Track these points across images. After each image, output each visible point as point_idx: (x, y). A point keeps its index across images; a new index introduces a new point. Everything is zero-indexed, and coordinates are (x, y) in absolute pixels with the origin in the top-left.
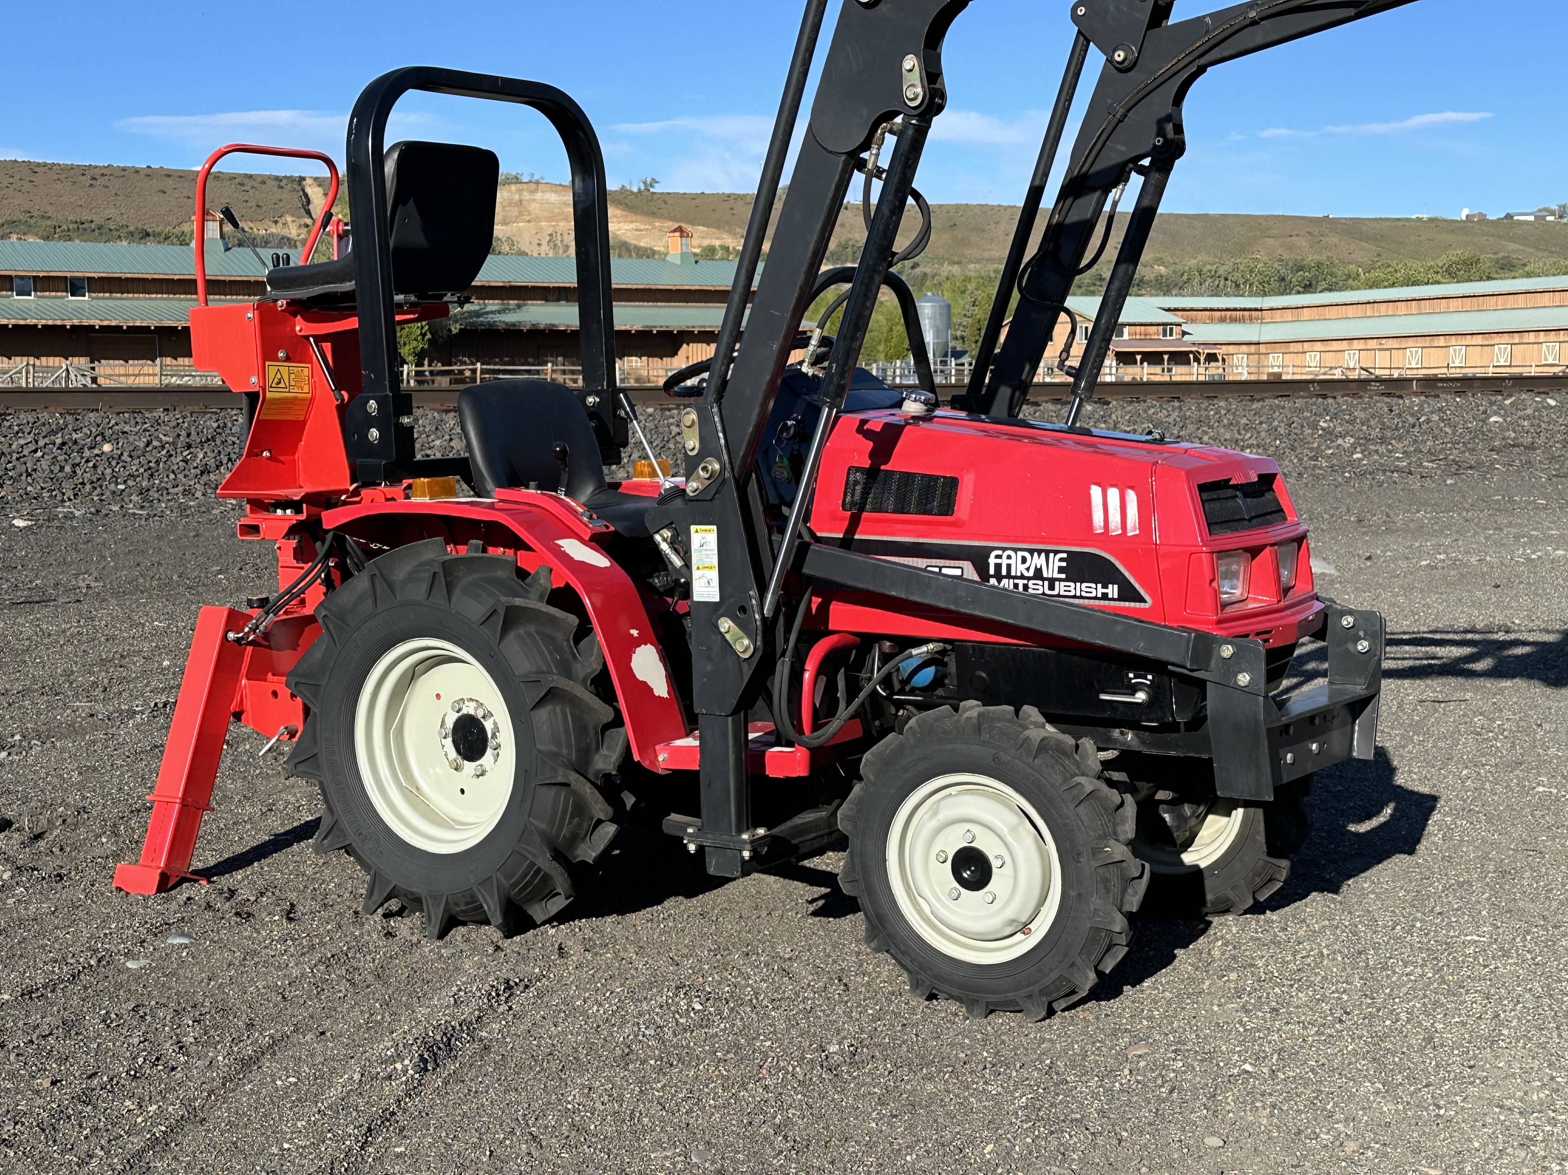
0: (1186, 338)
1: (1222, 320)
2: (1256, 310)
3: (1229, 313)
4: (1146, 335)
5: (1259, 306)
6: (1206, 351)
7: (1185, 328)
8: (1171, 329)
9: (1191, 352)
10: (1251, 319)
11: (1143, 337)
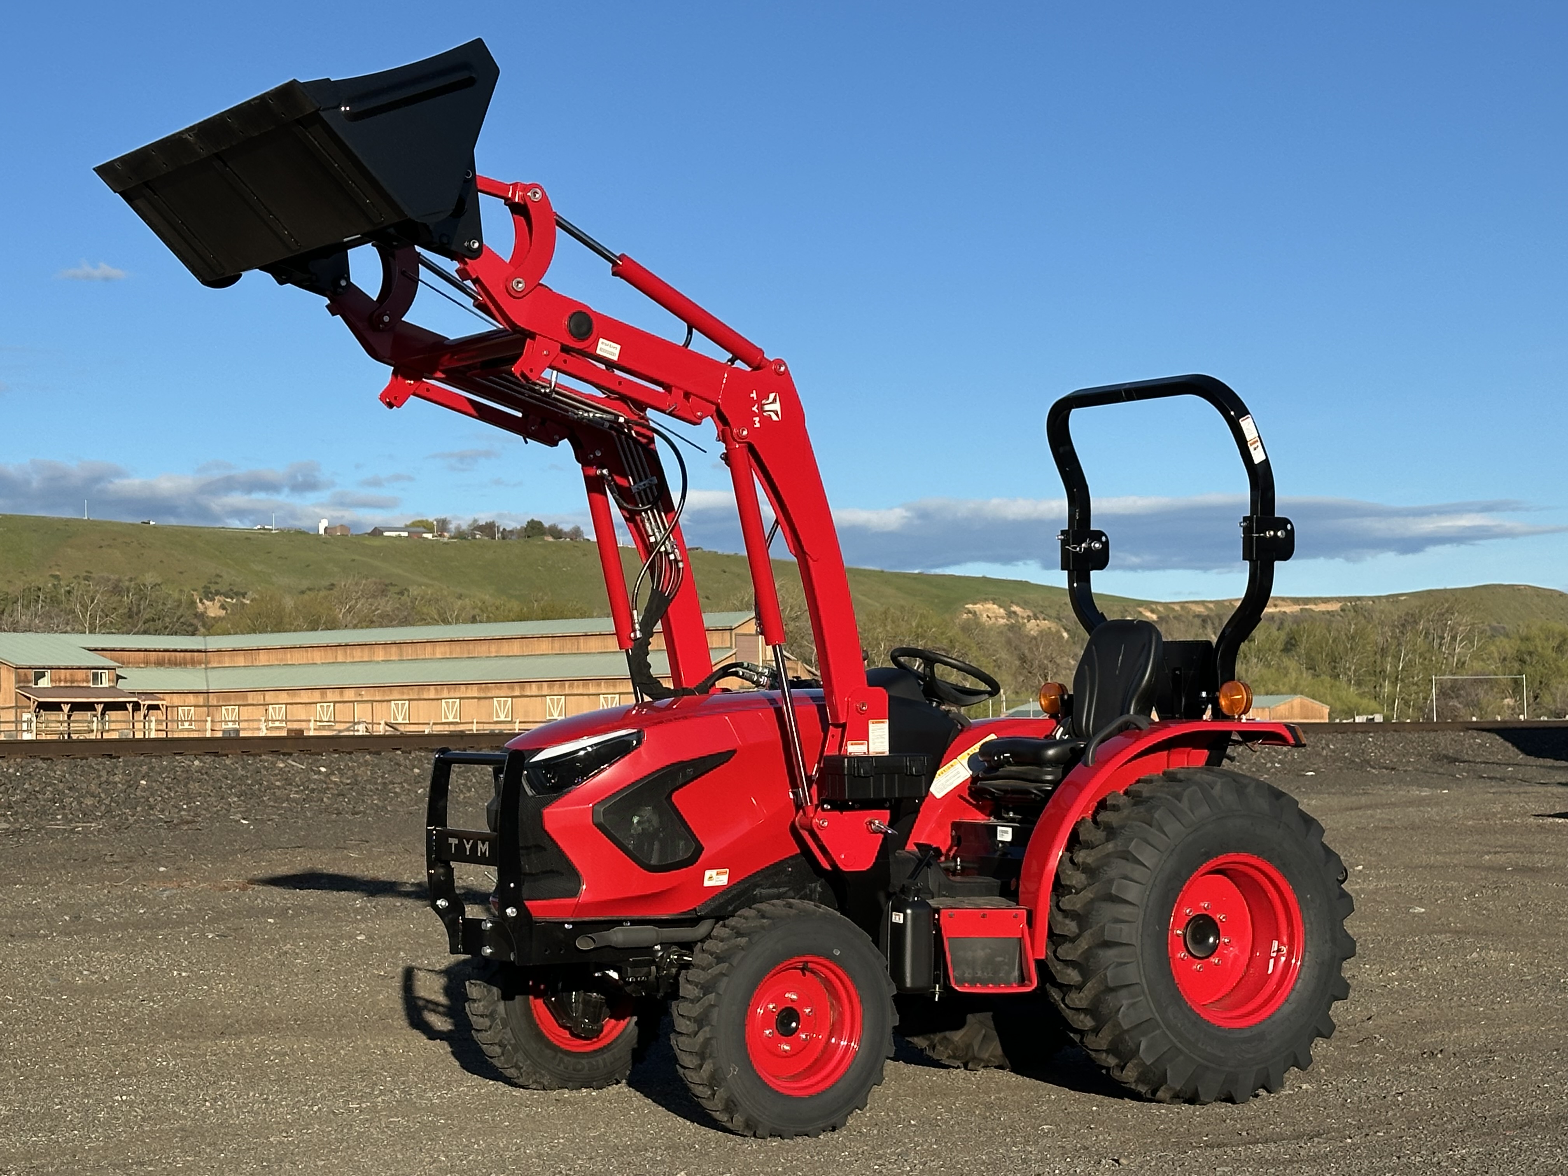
0: (121, 684)
1: (160, 664)
3: (167, 655)
4: (72, 681)
5: (202, 647)
6: (148, 702)
7: (119, 672)
8: (102, 675)
10: (193, 662)
11: (68, 684)
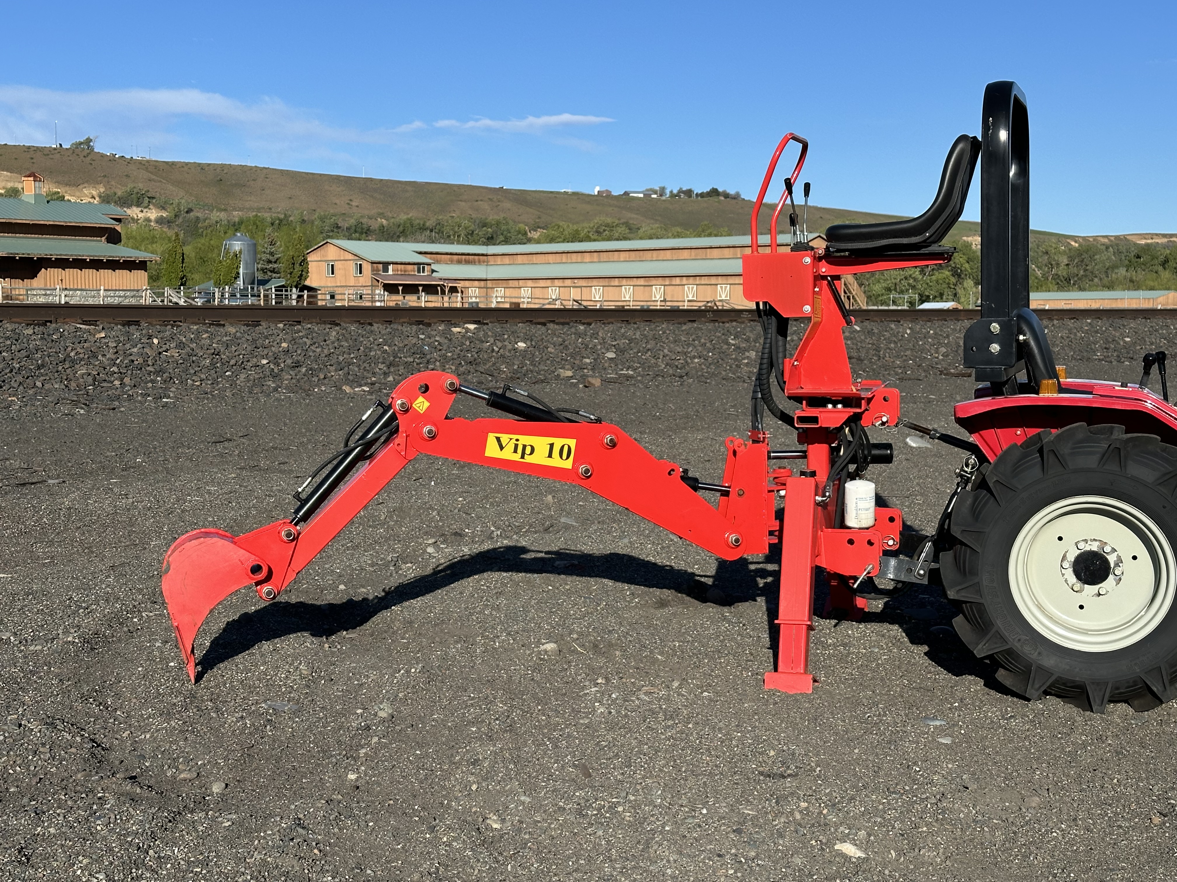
0: (434, 274)
1: (459, 262)
2: (483, 255)
3: (464, 257)
4: (405, 271)
5: (485, 252)
6: (450, 285)
7: (434, 267)
8: (424, 268)
9: (439, 285)
10: (479, 262)
11: (403, 273)
